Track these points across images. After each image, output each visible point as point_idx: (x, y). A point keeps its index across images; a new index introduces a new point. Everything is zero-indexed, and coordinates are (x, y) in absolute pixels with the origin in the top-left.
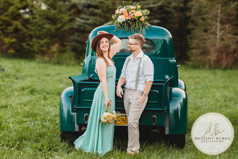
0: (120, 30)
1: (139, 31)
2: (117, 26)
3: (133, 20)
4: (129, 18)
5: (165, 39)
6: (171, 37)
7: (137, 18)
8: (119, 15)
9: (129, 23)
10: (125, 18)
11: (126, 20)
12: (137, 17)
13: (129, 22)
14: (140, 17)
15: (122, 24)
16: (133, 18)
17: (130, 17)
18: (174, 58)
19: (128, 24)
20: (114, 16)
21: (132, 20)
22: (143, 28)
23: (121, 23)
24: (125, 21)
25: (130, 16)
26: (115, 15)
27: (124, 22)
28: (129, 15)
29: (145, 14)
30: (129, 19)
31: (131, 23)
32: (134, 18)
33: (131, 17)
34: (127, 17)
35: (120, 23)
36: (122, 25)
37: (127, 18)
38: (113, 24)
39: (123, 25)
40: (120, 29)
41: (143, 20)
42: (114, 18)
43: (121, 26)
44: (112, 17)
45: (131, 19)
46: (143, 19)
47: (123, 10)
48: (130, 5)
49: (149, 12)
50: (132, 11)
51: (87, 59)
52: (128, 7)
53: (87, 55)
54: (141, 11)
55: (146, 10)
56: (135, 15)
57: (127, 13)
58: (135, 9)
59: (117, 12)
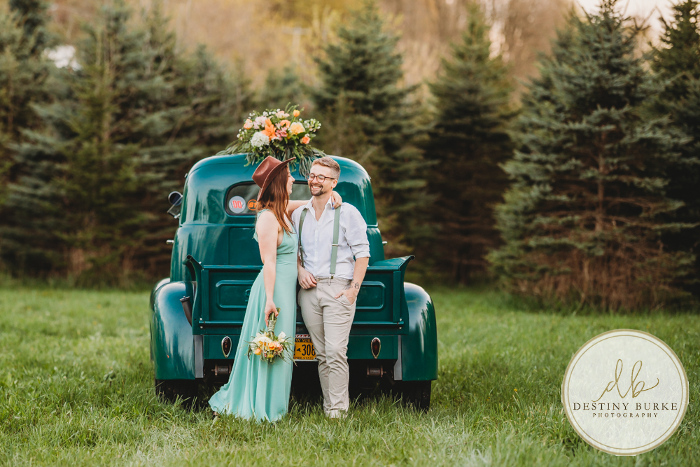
1: (300, 167)
2: (249, 155)
3: (286, 141)
4: (277, 138)
5: (355, 184)
6: (369, 180)
7: (295, 138)
8: (252, 131)
9: (278, 149)
10: (268, 138)
11: (271, 141)
12: (294, 135)
13: (277, 146)
14: (301, 135)
15: (262, 151)
16: (286, 138)
17: (279, 136)
18: (376, 225)
19: (276, 151)
20: (243, 133)
21: (283, 141)
22: (308, 159)
23: (261, 149)
24: (269, 144)
25: (280, 134)
26: (246, 131)
27: (267, 146)
28: (278, 131)
29: (311, 130)
30: (278, 141)
31: (282, 148)
32: (289, 138)
33: (283, 135)
34: (273, 135)
35: (257, 149)
36: (261, 153)
37: (274, 138)
38: (240, 152)
39: (264, 153)
41: (308, 142)
43: (261, 155)
44: (238, 136)
45: (281, 139)
46: (307, 139)
47: (262, 119)
48: (278, 110)
49: (320, 125)
50: (283, 122)
51: (185, 230)
52: (273, 113)
53: (184, 220)
54: (303, 122)
55: (313, 121)
56: (291, 132)
57: (273, 126)
58: (288, 117)
59: (248, 124)
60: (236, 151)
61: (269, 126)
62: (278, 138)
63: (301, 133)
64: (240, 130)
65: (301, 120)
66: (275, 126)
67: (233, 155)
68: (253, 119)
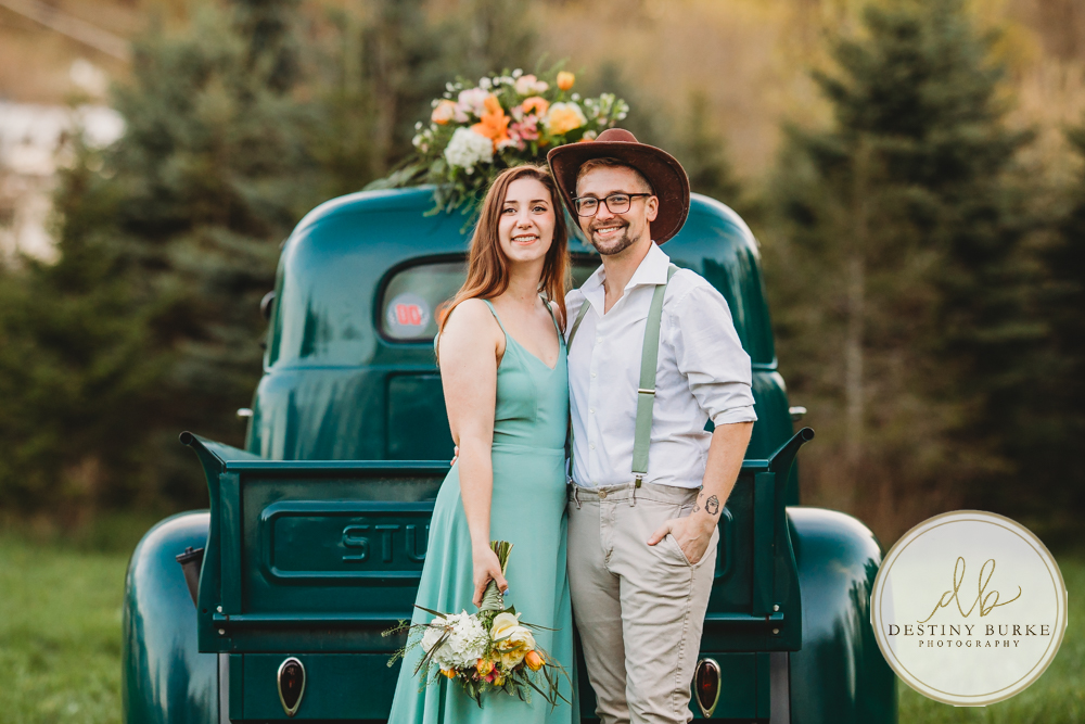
0: (462, 207)
3: (534, 149)
4: (512, 144)
5: (719, 260)
6: (755, 251)
8: (452, 125)
10: (488, 142)
11: (496, 155)
12: (557, 136)
14: (575, 135)
15: (473, 177)
16: (537, 142)
17: (516, 137)
18: (773, 365)
20: (427, 134)
21: (529, 150)
23: (470, 171)
24: (489, 160)
25: (519, 133)
26: (434, 127)
27: (485, 166)
28: (514, 126)
29: (603, 122)
30: (515, 149)
32: (544, 143)
33: (527, 136)
34: (503, 136)
35: (461, 173)
36: (471, 182)
37: (503, 143)
38: (423, 183)
39: (478, 182)
40: (465, 203)
42: (425, 148)
43: (469, 187)
44: (417, 141)
45: (522, 146)
47: (477, 97)
48: (518, 73)
49: (625, 108)
50: (529, 103)
51: (278, 382)
52: (509, 81)
53: (275, 357)
54: (580, 103)
55: (607, 99)
56: (547, 124)
57: (500, 112)
58: (546, 92)
59: (442, 110)
60: (415, 180)
61: (492, 112)
62: (513, 142)
63: (574, 131)
64: (418, 126)
65: (576, 97)
66: (507, 112)
67: (405, 191)
68: (455, 97)
